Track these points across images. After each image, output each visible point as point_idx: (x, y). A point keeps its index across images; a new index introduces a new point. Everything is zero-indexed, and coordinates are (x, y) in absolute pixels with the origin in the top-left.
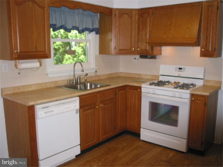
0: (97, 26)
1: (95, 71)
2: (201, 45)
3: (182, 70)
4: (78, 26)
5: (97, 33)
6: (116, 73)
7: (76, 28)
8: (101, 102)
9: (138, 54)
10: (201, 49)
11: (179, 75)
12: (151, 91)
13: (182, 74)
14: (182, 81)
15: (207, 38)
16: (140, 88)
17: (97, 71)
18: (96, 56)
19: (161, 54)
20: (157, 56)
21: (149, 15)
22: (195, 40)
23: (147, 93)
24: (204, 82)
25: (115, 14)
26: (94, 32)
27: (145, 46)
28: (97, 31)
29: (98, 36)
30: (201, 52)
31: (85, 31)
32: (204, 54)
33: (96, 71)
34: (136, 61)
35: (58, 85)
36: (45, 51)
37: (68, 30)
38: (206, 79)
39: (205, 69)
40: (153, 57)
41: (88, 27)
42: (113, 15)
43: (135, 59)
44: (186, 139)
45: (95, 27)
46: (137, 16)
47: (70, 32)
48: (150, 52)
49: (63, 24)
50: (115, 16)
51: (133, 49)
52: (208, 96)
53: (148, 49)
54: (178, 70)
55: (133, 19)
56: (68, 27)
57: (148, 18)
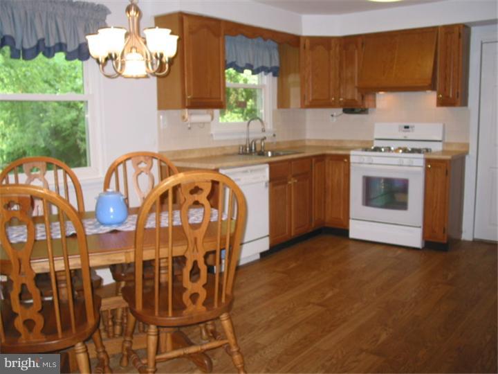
0: (276, 63)
1: (272, 135)
2: (438, 88)
3: (410, 129)
4: (252, 63)
5: (274, 75)
6: (301, 141)
7: (249, 67)
8: (294, 176)
9: (341, 106)
10: (438, 95)
11: (405, 137)
12: (366, 160)
13: (410, 135)
14: (410, 146)
15: (446, 78)
16: (348, 157)
17: (276, 134)
18: (273, 111)
19: (375, 106)
20: (370, 109)
21: (357, 47)
22: (429, 82)
23: (359, 163)
24: (443, 146)
25: (305, 45)
26: (271, 74)
27: (351, 93)
28: (276, 72)
29: (276, 78)
30: (438, 99)
31: (262, 70)
32: (442, 102)
33: (274, 135)
34: (335, 119)
35: (226, 152)
36: (220, 98)
37: (240, 70)
38: (446, 141)
39: (444, 126)
40: (364, 111)
41: (265, 65)
42: (302, 46)
43: (332, 116)
44: (420, 227)
45: (273, 65)
46: (338, 49)
47: (243, 72)
48: (360, 103)
49: (234, 60)
50: (305, 47)
51: (333, 99)
52: (450, 160)
53: (356, 98)
54: (403, 129)
55: (332, 52)
56: (240, 65)
57: (356, 52)
